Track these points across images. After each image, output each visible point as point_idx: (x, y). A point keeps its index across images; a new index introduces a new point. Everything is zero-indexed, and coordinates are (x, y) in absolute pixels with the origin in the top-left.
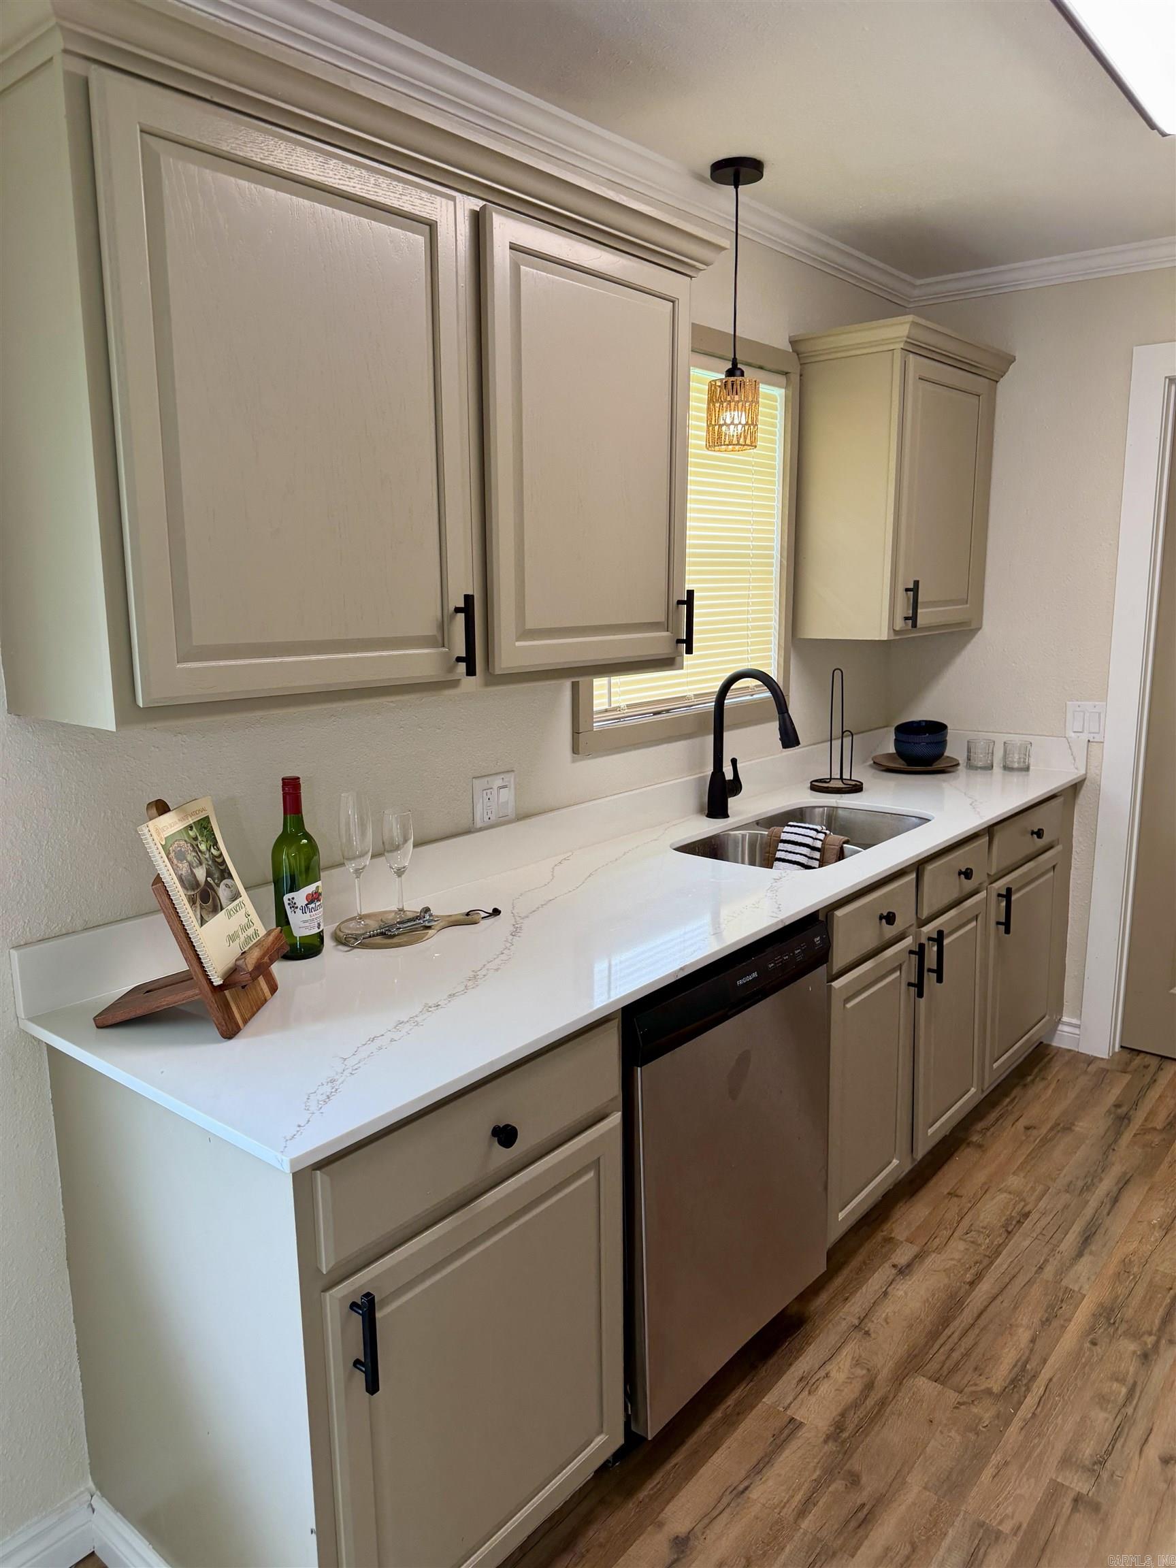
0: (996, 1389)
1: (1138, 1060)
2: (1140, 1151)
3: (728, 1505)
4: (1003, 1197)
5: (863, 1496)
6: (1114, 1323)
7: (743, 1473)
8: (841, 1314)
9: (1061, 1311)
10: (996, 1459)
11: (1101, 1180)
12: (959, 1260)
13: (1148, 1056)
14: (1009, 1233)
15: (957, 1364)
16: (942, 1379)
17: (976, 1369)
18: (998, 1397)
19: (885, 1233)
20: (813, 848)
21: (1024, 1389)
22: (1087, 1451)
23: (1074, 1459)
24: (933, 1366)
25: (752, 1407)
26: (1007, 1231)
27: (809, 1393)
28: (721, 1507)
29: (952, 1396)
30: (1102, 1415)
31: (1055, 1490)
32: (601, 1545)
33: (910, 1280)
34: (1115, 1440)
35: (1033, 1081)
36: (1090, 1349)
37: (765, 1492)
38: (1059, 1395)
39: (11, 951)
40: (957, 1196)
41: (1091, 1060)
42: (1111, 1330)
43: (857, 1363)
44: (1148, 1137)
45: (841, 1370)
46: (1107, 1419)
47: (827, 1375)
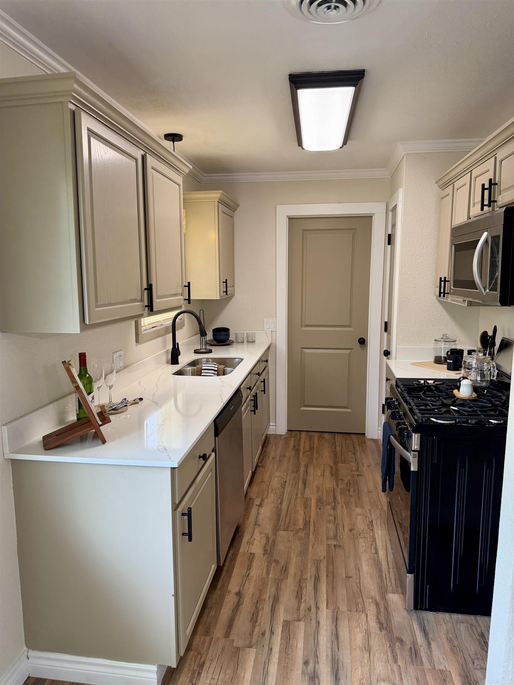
0: (302, 528)
1: (294, 433)
2: (306, 458)
3: (246, 580)
4: (276, 479)
5: (282, 564)
6: (322, 503)
7: (245, 571)
8: (249, 522)
9: (308, 504)
10: (311, 544)
11: (300, 468)
12: (274, 499)
13: (296, 431)
14: (283, 488)
15: (288, 525)
16: (286, 530)
17: (294, 524)
18: (303, 529)
19: (249, 497)
20: (215, 371)
21: (308, 525)
22: (331, 534)
23: (329, 537)
24: (282, 528)
25: (237, 554)
26: (283, 487)
27: (252, 545)
28: (244, 582)
29: (292, 533)
30: (331, 525)
31: (329, 546)
32: (215, 603)
33: (263, 508)
34: (337, 530)
35: (267, 445)
36: (319, 511)
37: (255, 573)
38: (318, 524)
39: (2, 427)
40: (264, 482)
41: (281, 436)
42: (323, 504)
43: (261, 533)
44: (307, 453)
45: (257, 536)
46: (332, 526)
47: (254, 539)
